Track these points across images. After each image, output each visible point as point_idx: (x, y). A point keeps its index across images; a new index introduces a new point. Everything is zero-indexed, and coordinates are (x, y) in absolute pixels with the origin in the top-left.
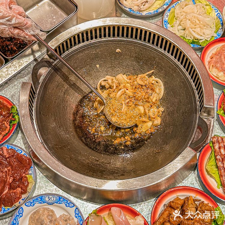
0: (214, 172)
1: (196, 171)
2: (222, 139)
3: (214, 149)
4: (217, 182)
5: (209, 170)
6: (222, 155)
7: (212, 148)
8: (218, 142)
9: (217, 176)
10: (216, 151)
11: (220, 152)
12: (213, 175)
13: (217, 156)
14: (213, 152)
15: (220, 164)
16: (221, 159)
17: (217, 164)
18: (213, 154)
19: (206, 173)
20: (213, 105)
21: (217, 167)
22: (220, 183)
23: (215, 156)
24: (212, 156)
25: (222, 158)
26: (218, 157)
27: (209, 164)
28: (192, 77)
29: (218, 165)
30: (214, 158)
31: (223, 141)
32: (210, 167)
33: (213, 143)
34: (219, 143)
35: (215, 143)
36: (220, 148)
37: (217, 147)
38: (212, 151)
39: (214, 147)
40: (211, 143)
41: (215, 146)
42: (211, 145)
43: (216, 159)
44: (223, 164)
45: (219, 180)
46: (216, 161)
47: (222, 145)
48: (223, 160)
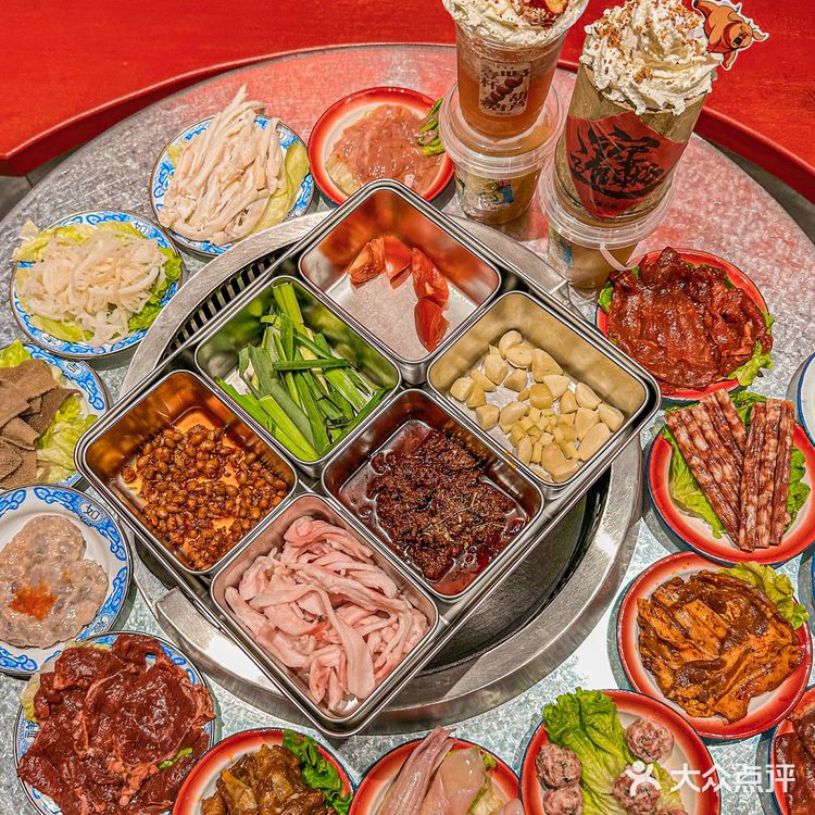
0: (695, 502)
3: (677, 443)
4: (710, 523)
5: (682, 499)
6: (702, 451)
7: (673, 443)
8: (683, 422)
9: (705, 509)
10: (684, 447)
11: (696, 447)
12: (696, 509)
13: (690, 458)
14: (677, 453)
15: (704, 478)
16: (702, 463)
17: (695, 479)
18: (680, 458)
19: (676, 510)
21: (699, 486)
22: (717, 525)
23: (687, 462)
24: (677, 462)
25: (704, 461)
26: (695, 461)
27: (678, 486)
29: (701, 481)
30: (684, 467)
32: (682, 492)
33: (672, 430)
34: (687, 426)
35: (675, 429)
36: (691, 437)
37: (683, 437)
38: (674, 451)
39: (675, 439)
40: (667, 431)
41: (678, 435)
42: (668, 436)
43: (691, 468)
44: (712, 474)
45: (714, 516)
46: (690, 472)
47: (693, 428)
48: (708, 465)
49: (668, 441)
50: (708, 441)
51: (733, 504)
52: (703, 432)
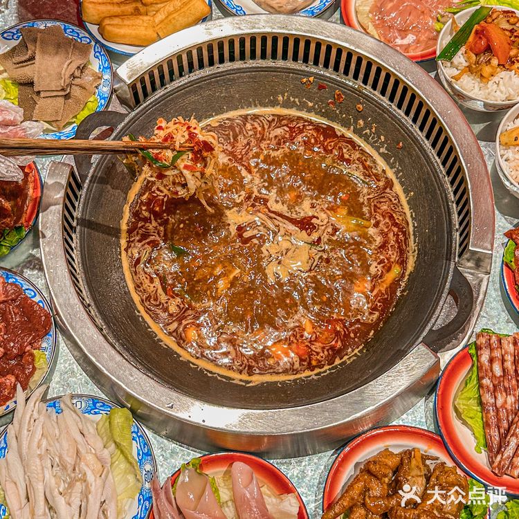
0: (471, 415)
1: (433, 397)
2: (500, 341)
3: (478, 361)
4: (476, 438)
5: (461, 408)
6: (495, 377)
7: (474, 359)
8: (490, 346)
9: (478, 425)
10: (482, 367)
11: (492, 370)
12: (469, 421)
13: (483, 378)
14: (475, 369)
15: (488, 398)
16: (491, 386)
17: (480, 396)
18: (475, 374)
19: (453, 414)
20: (489, 247)
21: (481, 403)
22: (482, 441)
23: (480, 379)
24: (471, 377)
25: (493, 385)
26: (486, 382)
27: (463, 396)
28: (448, 173)
29: (484, 400)
30: (475, 382)
31: (501, 344)
32: (465, 402)
33: (478, 348)
34: (492, 350)
35: (481, 348)
36: (491, 361)
37: (485, 358)
38: (473, 366)
39: (477, 356)
40: (474, 347)
41: (481, 355)
42: (473, 351)
43: (480, 386)
44: (495, 398)
45: (482, 433)
46: (479, 389)
47: (497, 354)
48: (495, 390)
49: (471, 356)
50: (504, 370)
51: (502, 431)
52: (503, 361)
